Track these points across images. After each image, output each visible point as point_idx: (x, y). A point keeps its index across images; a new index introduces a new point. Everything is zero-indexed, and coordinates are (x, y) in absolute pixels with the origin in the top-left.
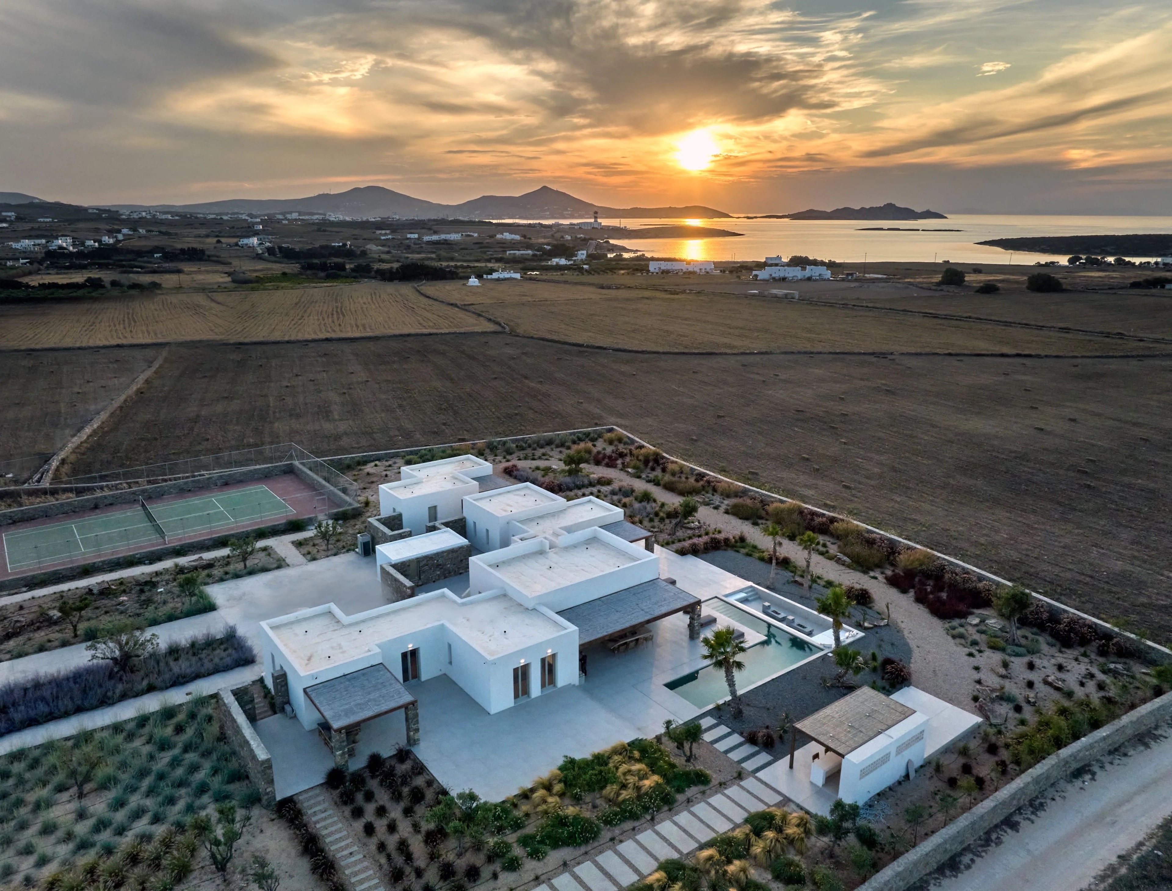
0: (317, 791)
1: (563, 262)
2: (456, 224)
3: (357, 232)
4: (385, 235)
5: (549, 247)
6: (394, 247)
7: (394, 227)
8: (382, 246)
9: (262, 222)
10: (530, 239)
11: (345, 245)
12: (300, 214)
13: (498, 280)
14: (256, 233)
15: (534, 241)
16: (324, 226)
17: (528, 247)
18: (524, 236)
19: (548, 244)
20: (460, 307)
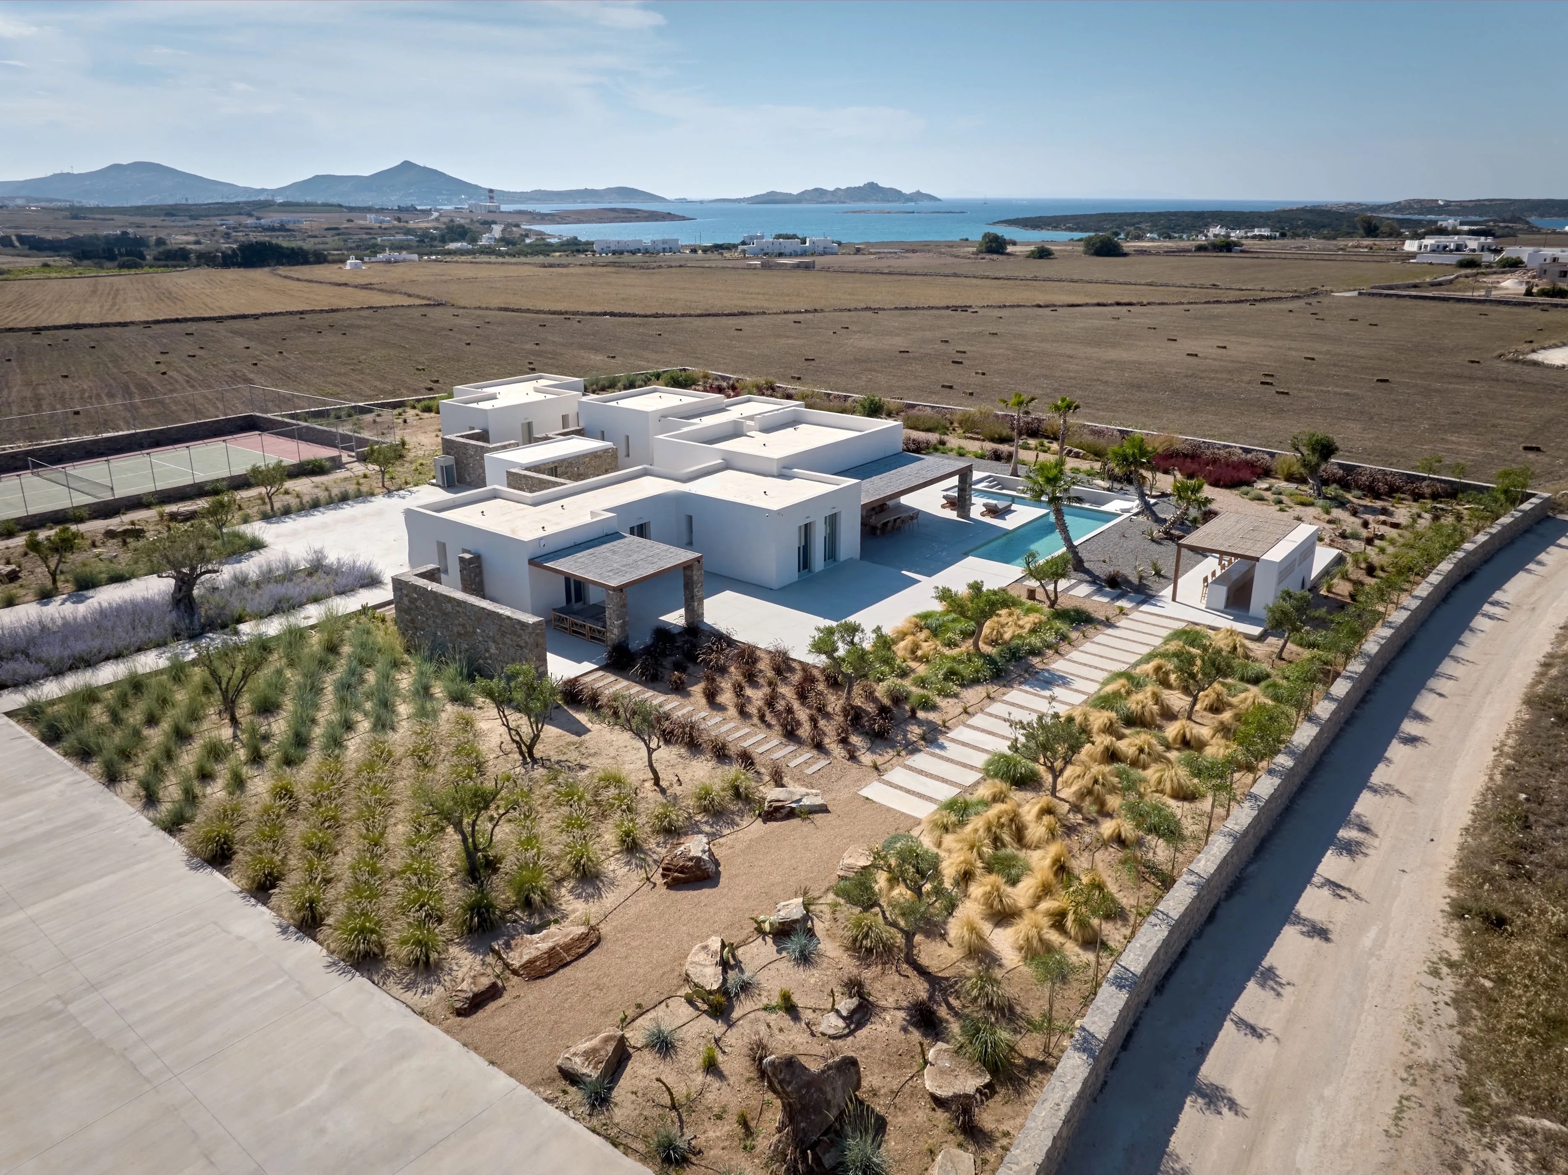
0: (599, 673)
2: (287, 206)
5: (436, 232)
13: (388, 262)
15: (412, 224)
18: (398, 219)
19: (435, 229)
20: (356, 287)
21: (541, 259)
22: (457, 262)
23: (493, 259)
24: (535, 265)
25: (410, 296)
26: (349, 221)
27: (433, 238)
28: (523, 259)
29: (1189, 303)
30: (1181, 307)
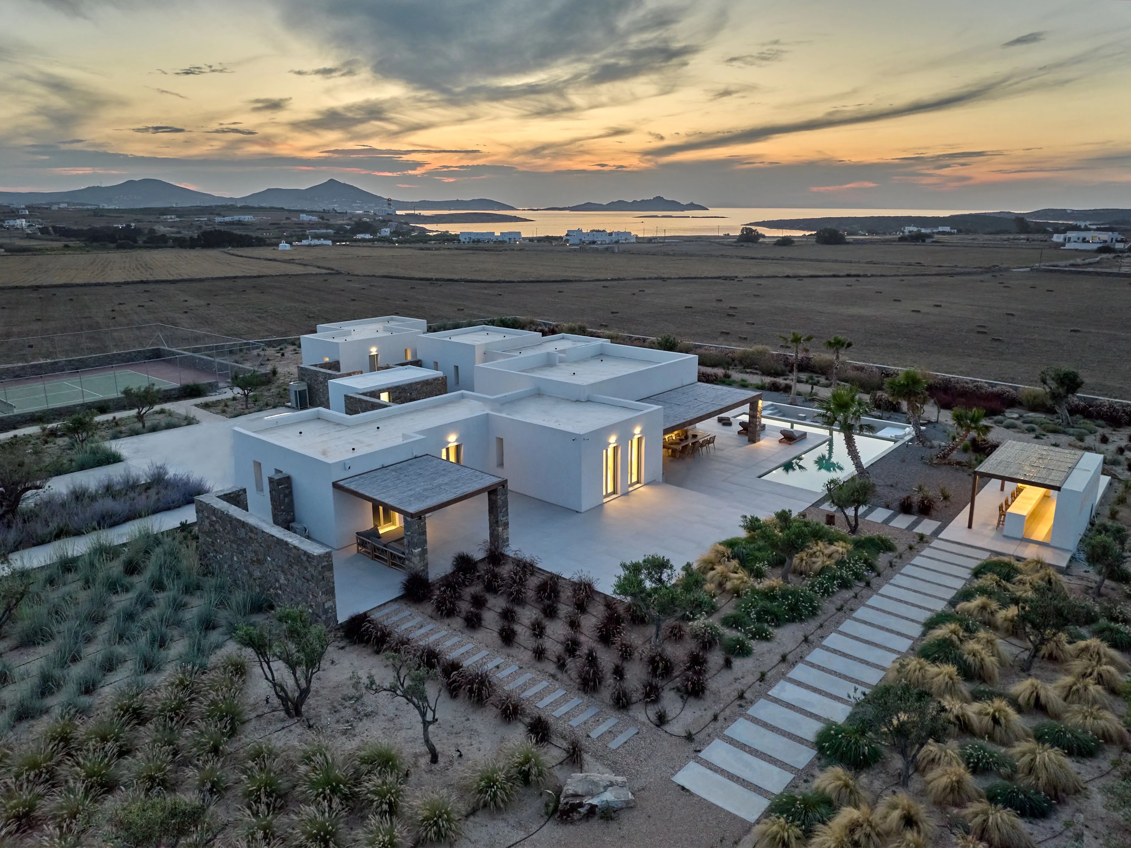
0: (395, 606)
1: (368, 236)
2: (246, 209)
3: (139, 217)
4: (171, 218)
5: (349, 227)
6: (184, 228)
7: (179, 212)
8: (171, 227)
9: (27, 208)
10: (328, 220)
11: (129, 226)
12: (68, 203)
13: (309, 246)
14: (24, 217)
15: (332, 222)
16: (98, 213)
17: (328, 226)
18: (322, 218)
19: (348, 225)
20: (281, 261)
21: (421, 245)
22: (359, 246)
23: (387, 244)
24: (415, 248)
25: (319, 267)
26: (287, 218)
27: (346, 231)
28: (408, 245)
29: (903, 275)
30: (897, 278)
